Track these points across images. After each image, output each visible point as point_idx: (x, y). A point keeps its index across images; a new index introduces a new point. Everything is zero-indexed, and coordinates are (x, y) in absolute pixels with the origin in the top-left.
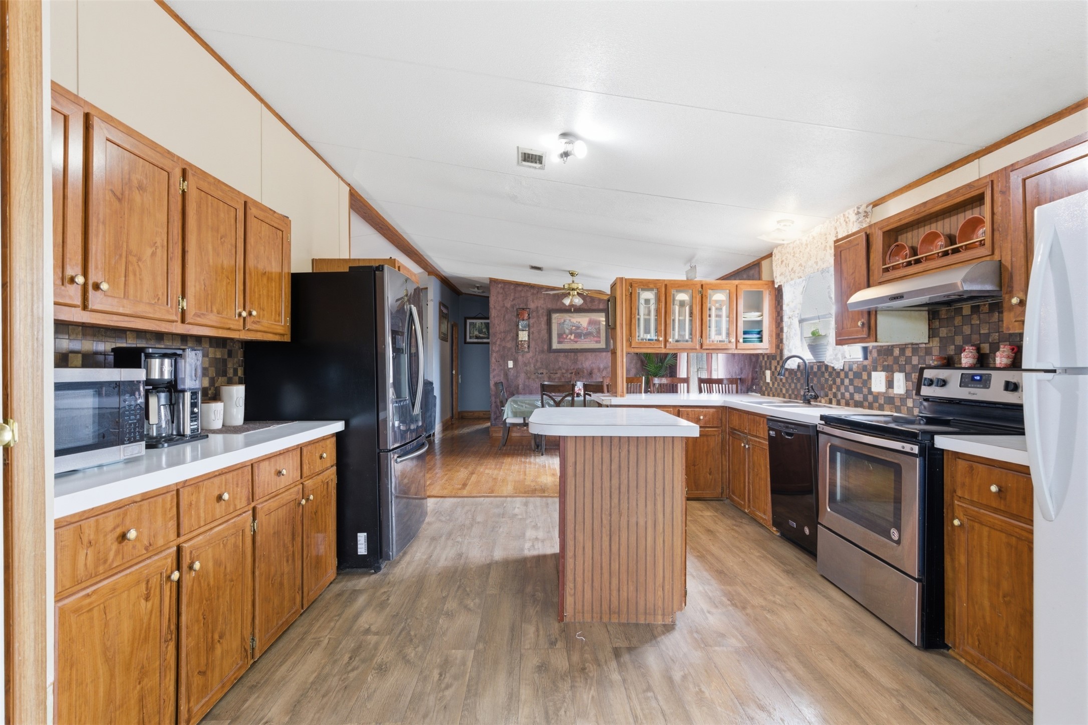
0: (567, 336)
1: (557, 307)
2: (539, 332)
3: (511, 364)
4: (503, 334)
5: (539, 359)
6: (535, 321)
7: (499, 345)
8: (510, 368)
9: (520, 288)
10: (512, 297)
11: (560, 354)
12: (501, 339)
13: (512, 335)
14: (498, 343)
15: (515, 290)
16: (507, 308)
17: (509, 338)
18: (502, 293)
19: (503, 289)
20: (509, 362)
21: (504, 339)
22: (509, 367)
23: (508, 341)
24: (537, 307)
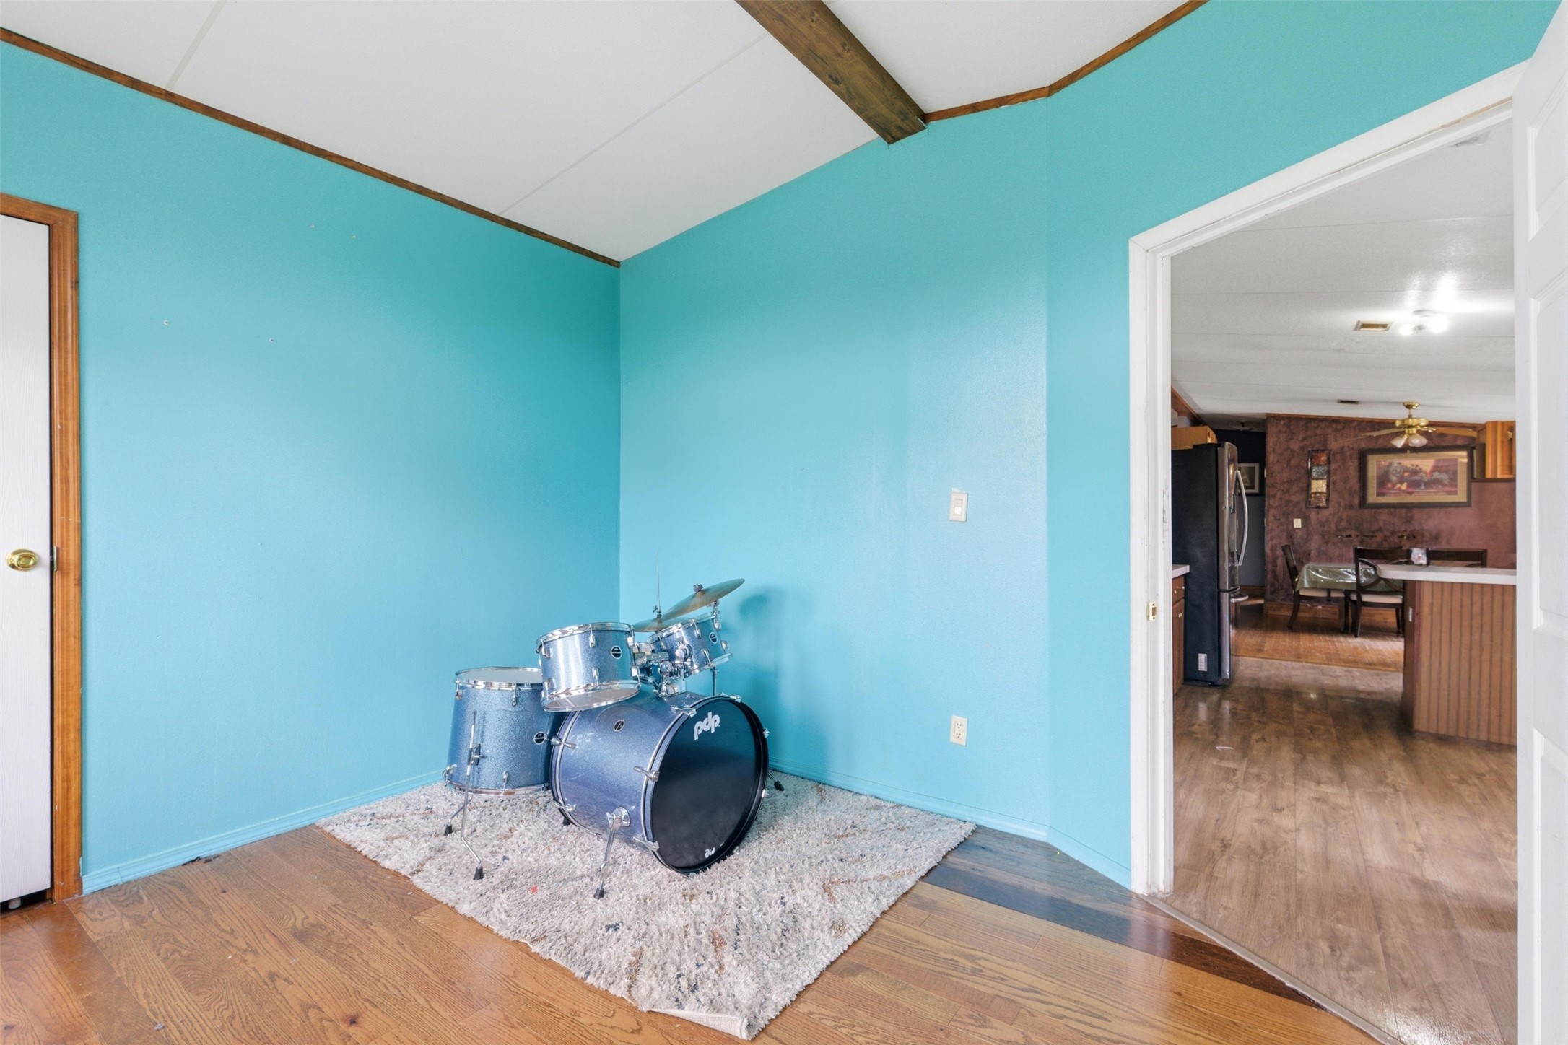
0: (1394, 485)
1: (1377, 447)
2: (1346, 481)
3: (1298, 523)
4: (1286, 485)
5: (1344, 517)
6: (1340, 467)
7: (1281, 499)
8: (1297, 529)
9: (1314, 424)
10: (1301, 437)
11: (1381, 510)
12: (1283, 490)
13: (1300, 484)
14: (1279, 495)
15: (1307, 427)
16: (1292, 451)
17: (1295, 489)
18: (1285, 432)
19: (1288, 426)
20: (1295, 520)
21: (1288, 491)
22: (1295, 527)
23: (1295, 494)
24: (1343, 448)
